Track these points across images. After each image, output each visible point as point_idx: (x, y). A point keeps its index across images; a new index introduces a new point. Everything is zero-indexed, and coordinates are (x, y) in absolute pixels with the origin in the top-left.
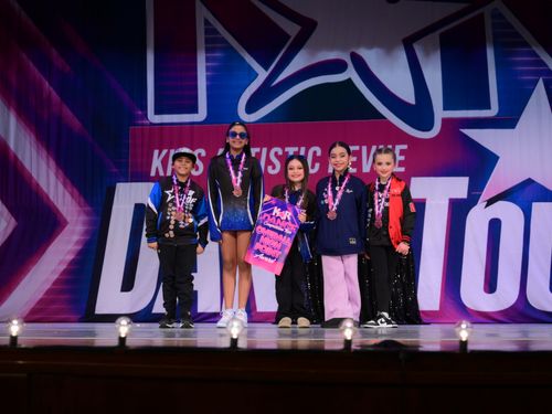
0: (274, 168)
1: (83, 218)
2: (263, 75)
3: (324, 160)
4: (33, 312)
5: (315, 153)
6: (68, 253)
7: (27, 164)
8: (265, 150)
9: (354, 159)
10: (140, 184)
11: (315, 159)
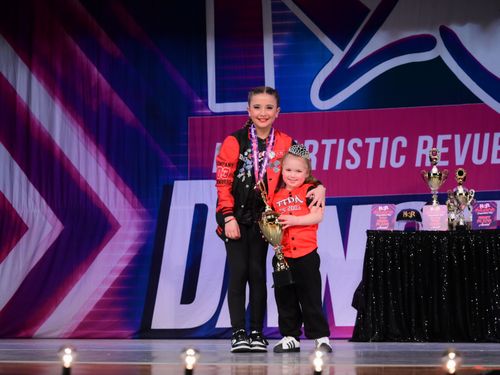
0: (353, 162)
1: (137, 220)
2: (338, 55)
3: (410, 152)
4: (82, 326)
5: (400, 143)
6: (121, 260)
7: (74, 162)
8: (342, 142)
9: (446, 150)
10: (201, 182)
11: (400, 151)
